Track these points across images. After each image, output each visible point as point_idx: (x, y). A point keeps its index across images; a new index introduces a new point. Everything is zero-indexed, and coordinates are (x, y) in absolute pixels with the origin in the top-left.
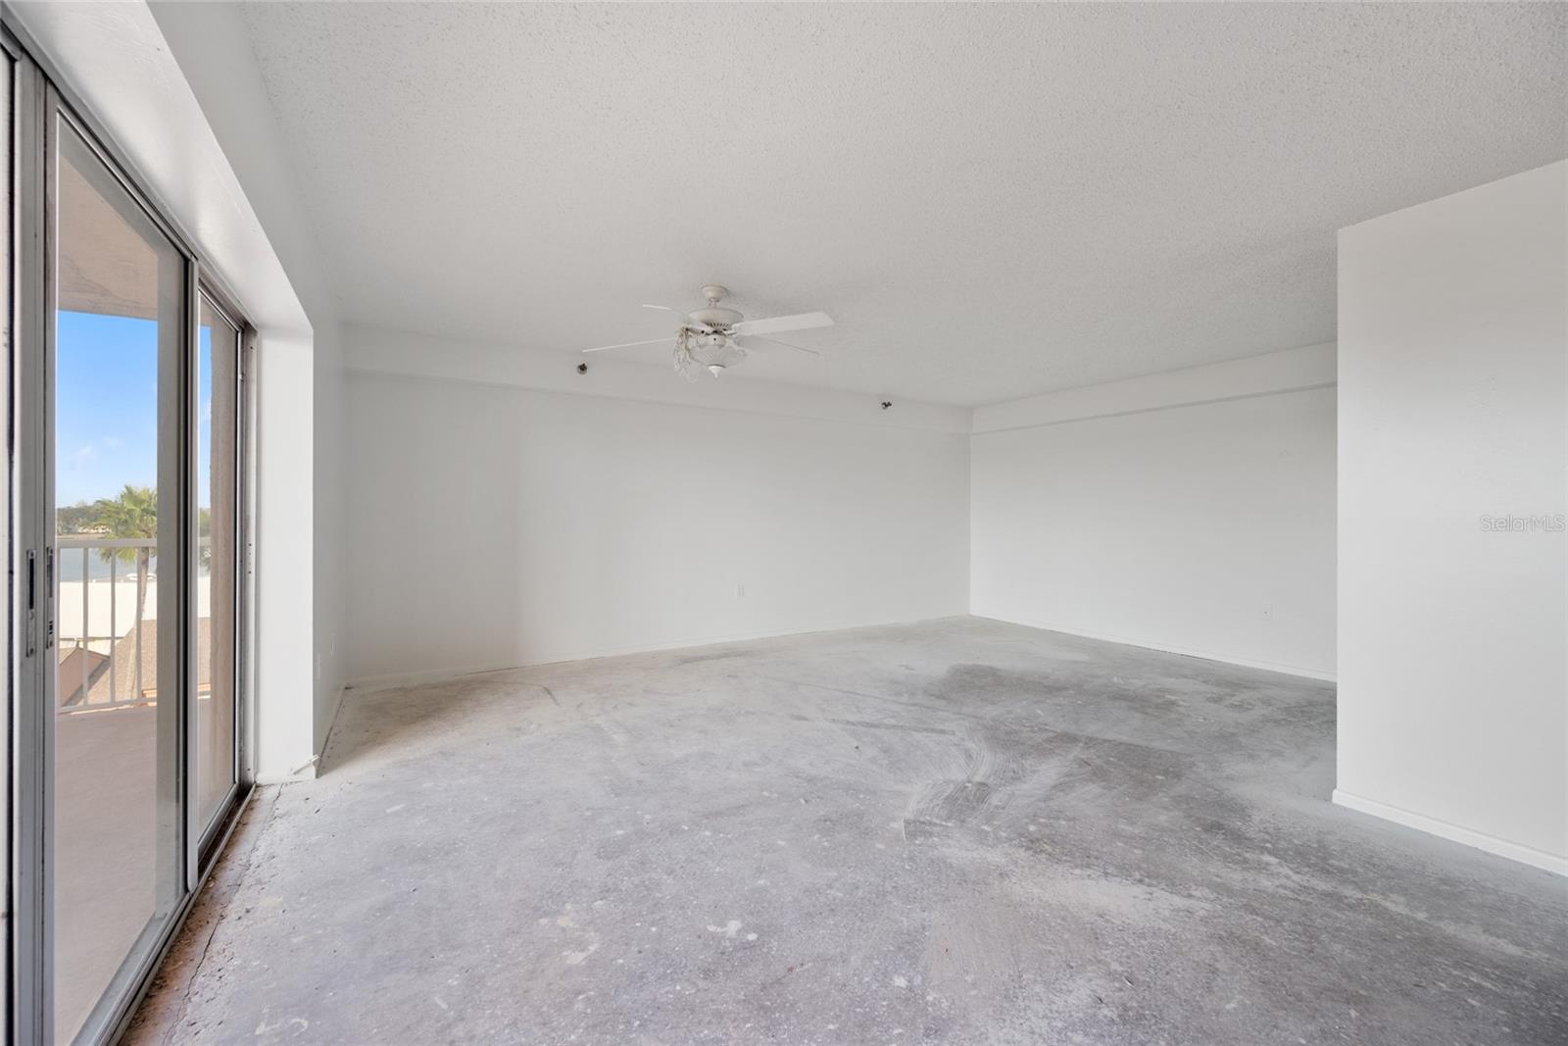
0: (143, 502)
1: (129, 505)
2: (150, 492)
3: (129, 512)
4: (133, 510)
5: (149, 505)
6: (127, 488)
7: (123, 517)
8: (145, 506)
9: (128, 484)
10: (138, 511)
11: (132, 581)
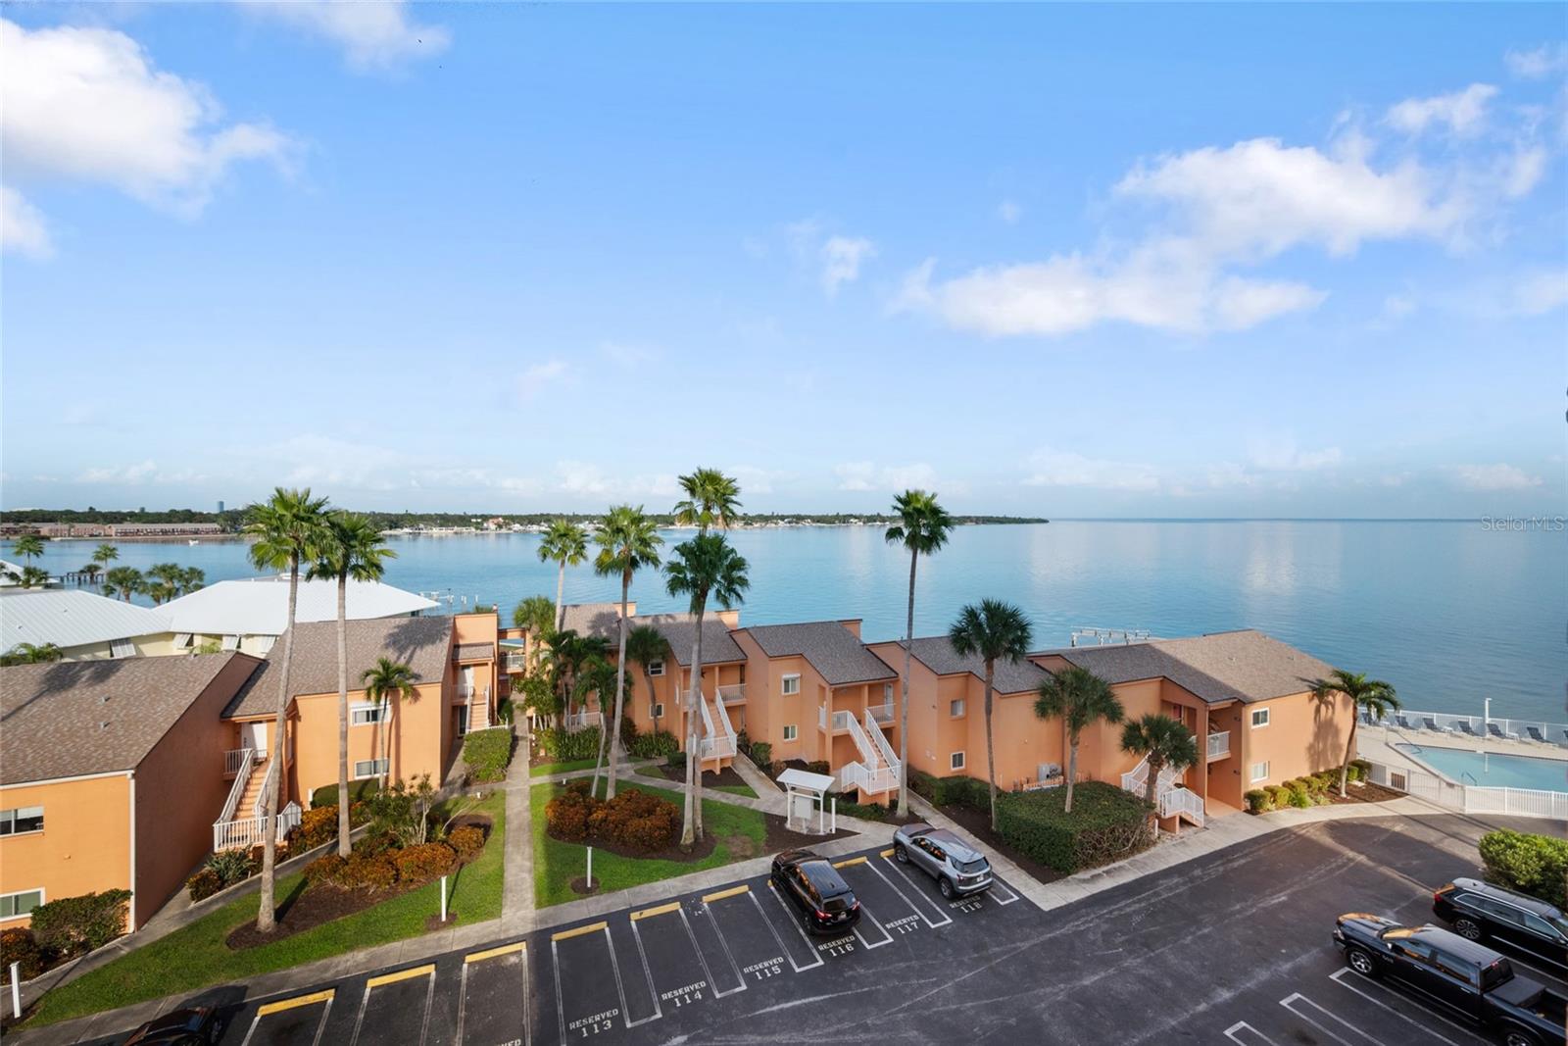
0: (293, 506)
1: (281, 511)
2: (300, 496)
3: (281, 518)
4: (284, 515)
5: (299, 510)
6: (278, 491)
7: (275, 523)
8: (295, 511)
9: (279, 486)
10: (289, 516)
11: (286, 581)
